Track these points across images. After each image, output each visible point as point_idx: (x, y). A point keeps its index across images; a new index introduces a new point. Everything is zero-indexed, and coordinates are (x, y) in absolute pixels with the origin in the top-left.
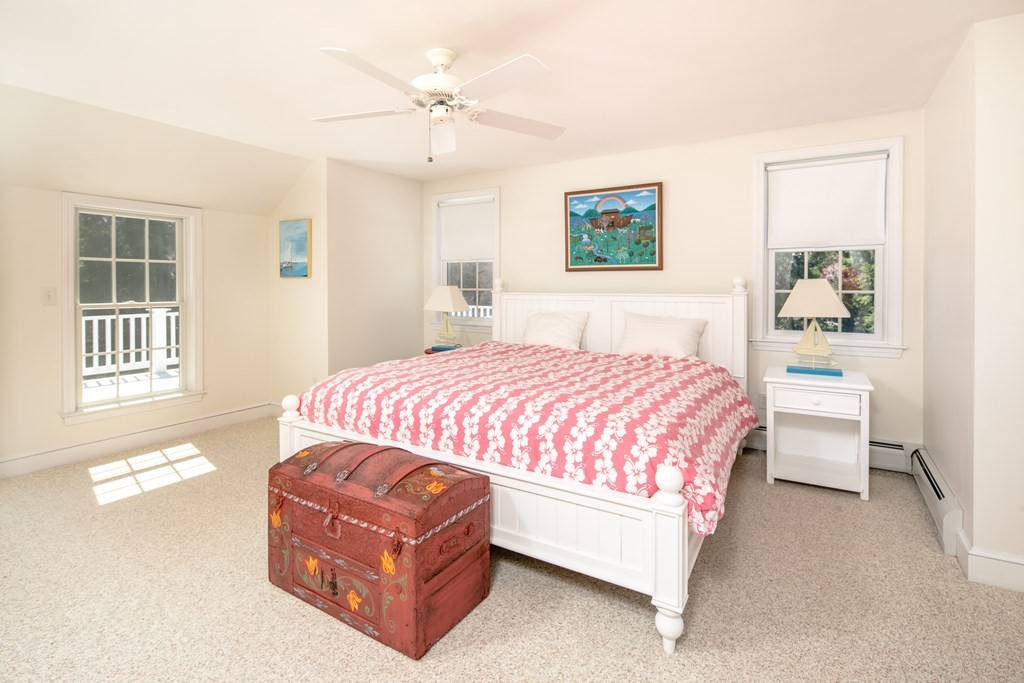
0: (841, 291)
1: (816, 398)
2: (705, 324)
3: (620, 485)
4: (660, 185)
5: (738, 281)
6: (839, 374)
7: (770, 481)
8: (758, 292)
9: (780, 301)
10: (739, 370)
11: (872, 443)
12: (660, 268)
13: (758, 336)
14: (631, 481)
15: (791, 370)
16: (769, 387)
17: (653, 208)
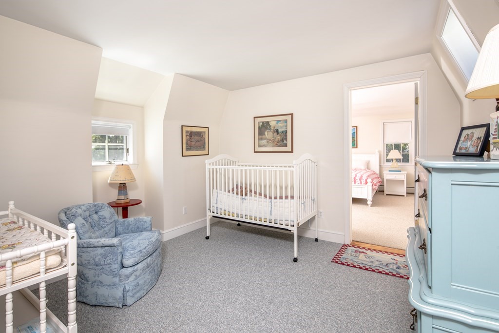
0: (401, 153)
1: (395, 176)
2: (369, 161)
3: (361, 183)
4: (356, 127)
5: (377, 151)
6: (400, 171)
7: (385, 195)
8: (382, 153)
9: (387, 155)
10: (378, 172)
11: (407, 187)
12: (357, 147)
13: (382, 164)
14: (363, 183)
15: (389, 171)
16: (385, 174)
17: (355, 132)
